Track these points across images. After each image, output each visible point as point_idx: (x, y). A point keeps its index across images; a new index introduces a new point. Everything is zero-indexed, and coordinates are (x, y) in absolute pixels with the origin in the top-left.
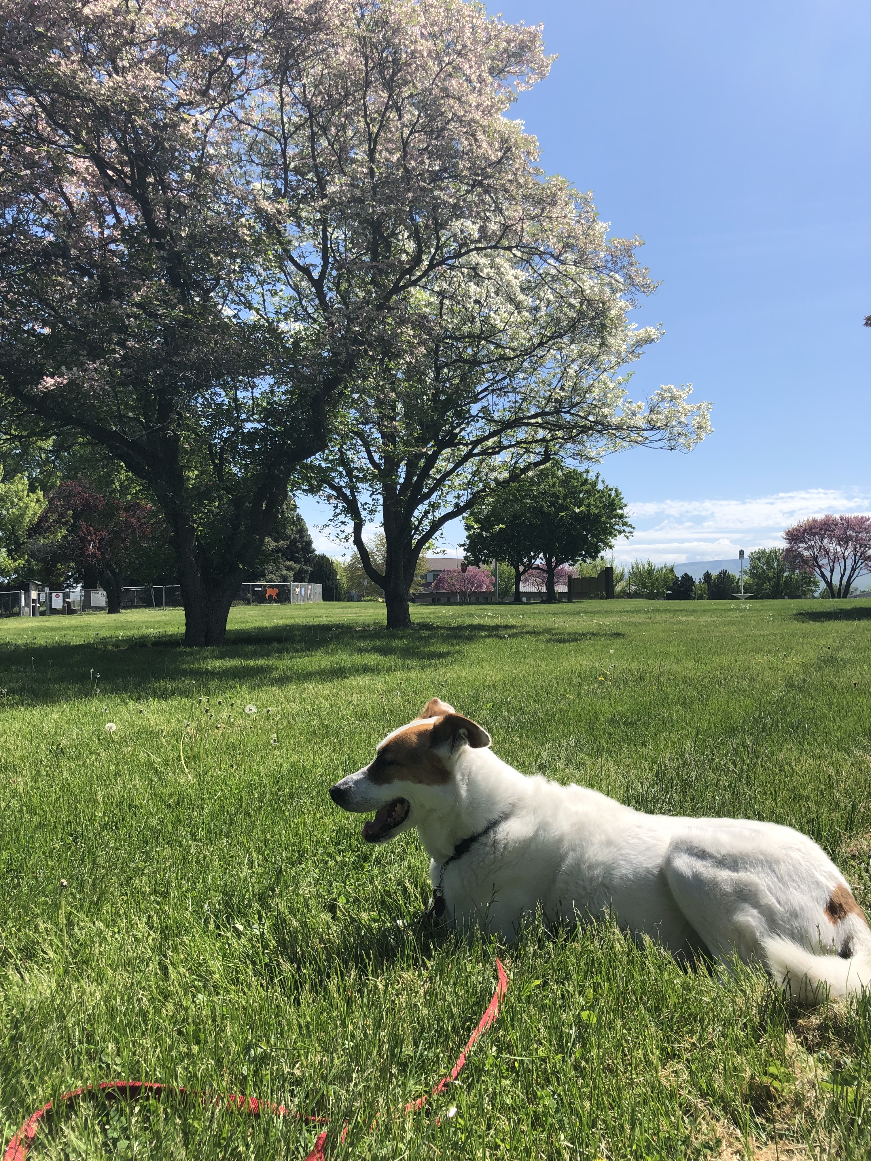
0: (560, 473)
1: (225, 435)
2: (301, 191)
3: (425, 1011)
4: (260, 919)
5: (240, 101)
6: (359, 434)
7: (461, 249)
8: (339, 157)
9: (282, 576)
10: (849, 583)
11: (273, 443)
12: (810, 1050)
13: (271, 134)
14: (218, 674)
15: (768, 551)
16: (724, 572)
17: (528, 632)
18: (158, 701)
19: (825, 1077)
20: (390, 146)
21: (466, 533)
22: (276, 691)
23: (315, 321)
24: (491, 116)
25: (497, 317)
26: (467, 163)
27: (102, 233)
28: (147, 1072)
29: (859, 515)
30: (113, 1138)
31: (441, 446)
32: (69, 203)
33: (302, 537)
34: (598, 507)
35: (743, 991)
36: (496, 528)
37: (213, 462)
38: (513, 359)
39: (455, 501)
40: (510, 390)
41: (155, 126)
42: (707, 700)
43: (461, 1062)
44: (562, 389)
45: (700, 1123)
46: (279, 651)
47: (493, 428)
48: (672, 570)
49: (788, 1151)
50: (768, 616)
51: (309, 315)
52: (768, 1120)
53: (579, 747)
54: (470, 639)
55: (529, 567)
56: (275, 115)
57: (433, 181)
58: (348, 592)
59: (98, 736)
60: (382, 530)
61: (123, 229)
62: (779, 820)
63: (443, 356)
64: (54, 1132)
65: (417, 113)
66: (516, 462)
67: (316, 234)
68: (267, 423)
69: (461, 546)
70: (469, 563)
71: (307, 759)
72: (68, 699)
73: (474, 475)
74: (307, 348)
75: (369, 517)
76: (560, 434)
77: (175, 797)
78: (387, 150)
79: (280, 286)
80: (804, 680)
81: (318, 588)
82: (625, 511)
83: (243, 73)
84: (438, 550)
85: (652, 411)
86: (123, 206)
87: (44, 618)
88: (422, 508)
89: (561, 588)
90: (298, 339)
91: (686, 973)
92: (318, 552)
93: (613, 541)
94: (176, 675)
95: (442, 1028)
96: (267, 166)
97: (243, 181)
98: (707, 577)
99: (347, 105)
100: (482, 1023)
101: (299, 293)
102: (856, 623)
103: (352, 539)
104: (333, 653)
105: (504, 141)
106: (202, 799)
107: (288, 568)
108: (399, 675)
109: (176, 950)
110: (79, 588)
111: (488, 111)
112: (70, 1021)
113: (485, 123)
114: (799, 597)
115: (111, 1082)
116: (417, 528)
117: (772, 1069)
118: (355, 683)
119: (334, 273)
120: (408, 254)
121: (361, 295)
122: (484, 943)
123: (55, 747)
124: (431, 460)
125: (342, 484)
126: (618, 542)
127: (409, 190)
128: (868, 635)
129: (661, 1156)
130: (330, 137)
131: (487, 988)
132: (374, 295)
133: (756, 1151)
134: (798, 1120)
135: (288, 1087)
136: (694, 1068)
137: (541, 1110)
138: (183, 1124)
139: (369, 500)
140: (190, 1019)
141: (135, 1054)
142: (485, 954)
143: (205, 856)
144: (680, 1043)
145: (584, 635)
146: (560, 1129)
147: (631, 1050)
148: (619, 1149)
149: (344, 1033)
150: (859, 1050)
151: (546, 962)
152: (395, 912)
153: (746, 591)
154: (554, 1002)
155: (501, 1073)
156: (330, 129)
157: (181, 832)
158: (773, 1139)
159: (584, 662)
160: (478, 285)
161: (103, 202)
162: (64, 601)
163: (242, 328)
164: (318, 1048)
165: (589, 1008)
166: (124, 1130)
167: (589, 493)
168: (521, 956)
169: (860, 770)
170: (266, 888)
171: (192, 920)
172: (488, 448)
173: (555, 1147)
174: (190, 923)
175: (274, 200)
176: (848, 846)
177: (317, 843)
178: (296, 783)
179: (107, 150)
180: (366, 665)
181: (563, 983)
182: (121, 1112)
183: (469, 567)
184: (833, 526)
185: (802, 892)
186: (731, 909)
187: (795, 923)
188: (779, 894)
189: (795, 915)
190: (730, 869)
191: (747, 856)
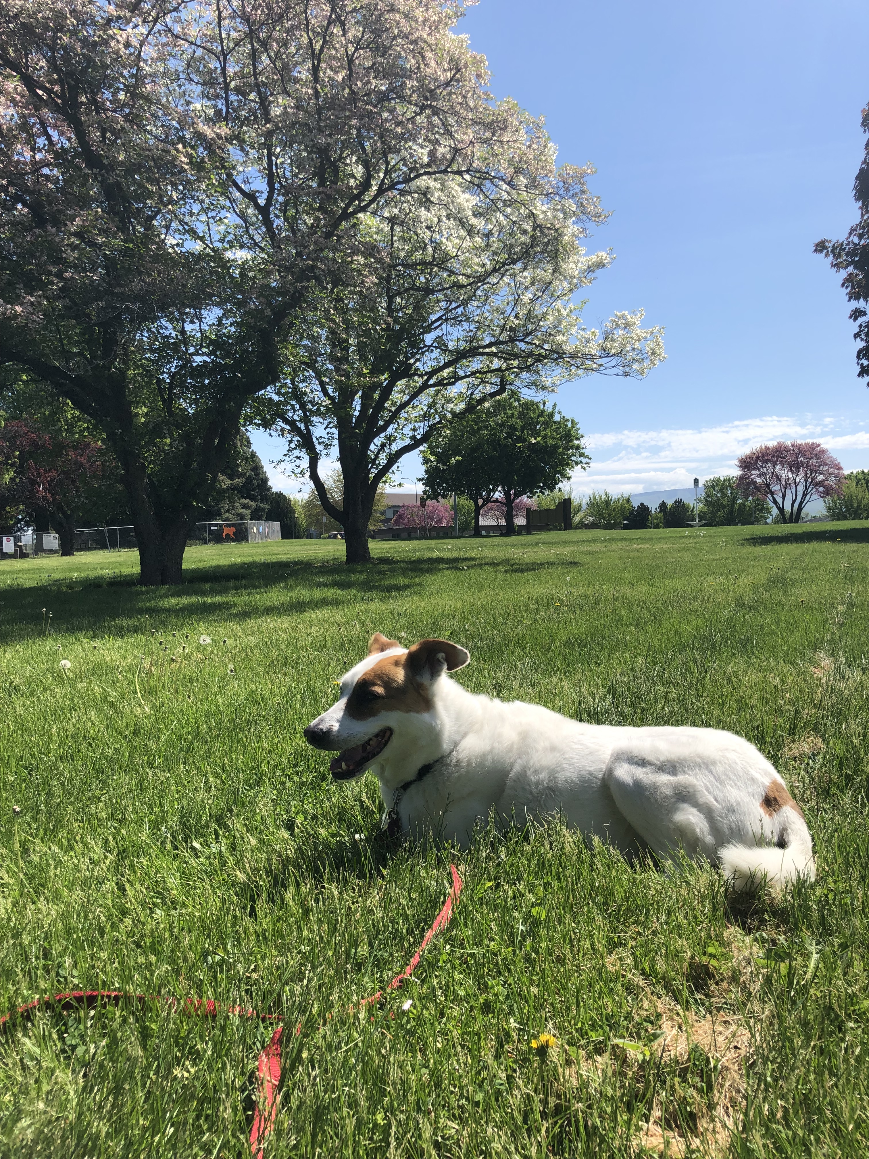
0: (516, 404)
1: (173, 370)
2: (243, 113)
3: (380, 914)
4: (217, 837)
5: (175, 14)
6: (311, 365)
7: (410, 173)
8: (282, 76)
9: (238, 515)
10: (800, 509)
11: (223, 376)
12: (748, 931)
13: (210, 51)
14: (175, 611)
15: (722, 479)
16: (679, 501)
17: (487, 564)
18: (114, 639)
19: (761, 955)
20: (335, 63)
21: (424, 468)
22: (234, 626)
23: (262, 249)
24: (439, 32)
25: (449, 243)
26: (416, 83)
27: (34, 157)
28: (104, 981)
29: (810, 441)
30: (71, 1045)
31: (395, 378)
33: (257, 474)
34: (554, 438)
35: (688, 883)
36: (453, 461)
37: (162, 397)
38: (466, 286)
39: (411, 434)
40: (464, 319)
42: (660, 620)
43: (414, 961)
44: (516, 317)
45: (641, 1000)
46: (237, 588)
47: (448, 358)
48: (628, 501)
49: (725, 1022)
50: (721, 541)
51: (256, 244)
52: (707, 995)
53: (535, 667)
54: (430, 571)
55: (488, 500)
56: (213, 30)
57: (380, 102)
58: (307, 530)
59: (53, 673)
60: (338, 465)
61: (55, 152)
63: (395, 285)
64: (11, 1041)
65: (361, 28)
66: (472, 393)
67: (260, 159)
68: (216, 356)
69: (420, 480)
70: (428, 497)
71: (264, 688)
72: (21, 638)
73: (430, 406)
74: (254, 278)
75: (325, 452)
76: (515, 363)
77: (132, 729)
78: (331, 68)
79: (224, 213)
80: (754, 599)
81: (276, 526)
82: (582, 442)
84: (396, 484)
85: (606, 338)
86: (55, 127)
88: (378, 441)
89: (520, 521)
90: (244, 268)
91: (632, 866)
92: (275, 490)
93: (570, 473)
94: (132, 613)
95: (397, 930)
96: (206, 85)
97: (182, 101)
98: (663, 506)
99: (289, 19)
100: (436, 923)
101: (245, 221)
102: (806, 545)
103: (308, 474)
104: (292, 589)
105: (454, 61)
106: (159, 729)
107: (245, 507)
108: (358, 607)
109: (132, 867)
110: (30, 532)
111: (435, 27)
112: (26, 939)
113: (433, 41)
114: (752, 523)
115: (68, 994)
116: (373, 462)
117: (711, 950)
118: (314, 616)
119: (281, 199)
120: (356, 179)
121: (309, 221)
122: (438, 850)
123: (7, 685)
124: (386, 392)
125: (296, 417)
126: (576, 473)
128: (817, 556)
129: (605, 1031)
130: (272, 54)
131: (441, 892)
132: (323, 222)
133: (695, 1024)
134: (735, 994)
135: (244, 987)
136: (638, 953)
137: (491, 998)
138: (141, 1027)
139: (324, 433)
140: (148, 933)
141: (93, 967)
142: (439, 860)
143: (162, 782)
144: (626, 932)
145: (542, 564)
146: (509, 1014)
147: (579, 941)
148: (564, 1028)
149: (300, 937)
150: (793, 930)
151: (499, 865)
152: (352, 826)
153: (701, 518)
154: (506, 902)
155: (454, 968)
156: (271, 45)
157: (138, 760)
158: (710, 1013)
159: (541, 590)
160: (428, 211)
161: (34, 124)
162: (15, 545)
163: (186, 258)
164: (275, 953)
165: (539, 905)
166: (82, 1037)
167: (546, 424)
168: (473, 860)
169: (805, 681)
170: (223, 809)
171: (149, 841)
172: (444, 379)
173: (504, 1029)
174: (148, 844)
175: (215, 124)
176: (790, 749)
177: (276, 766)
178: (254, 711)
179: (35, 69)
180: (324, 599)
181: (515, 884)
182: (78, 1020)
183: (429, 502)
184: (785, 453)
185: (739, 788)
186: (672, 810)
187: (733, 818)
188: (717, 792)
189: (732, 810)
190: (669, 773)
191: (685, 760)
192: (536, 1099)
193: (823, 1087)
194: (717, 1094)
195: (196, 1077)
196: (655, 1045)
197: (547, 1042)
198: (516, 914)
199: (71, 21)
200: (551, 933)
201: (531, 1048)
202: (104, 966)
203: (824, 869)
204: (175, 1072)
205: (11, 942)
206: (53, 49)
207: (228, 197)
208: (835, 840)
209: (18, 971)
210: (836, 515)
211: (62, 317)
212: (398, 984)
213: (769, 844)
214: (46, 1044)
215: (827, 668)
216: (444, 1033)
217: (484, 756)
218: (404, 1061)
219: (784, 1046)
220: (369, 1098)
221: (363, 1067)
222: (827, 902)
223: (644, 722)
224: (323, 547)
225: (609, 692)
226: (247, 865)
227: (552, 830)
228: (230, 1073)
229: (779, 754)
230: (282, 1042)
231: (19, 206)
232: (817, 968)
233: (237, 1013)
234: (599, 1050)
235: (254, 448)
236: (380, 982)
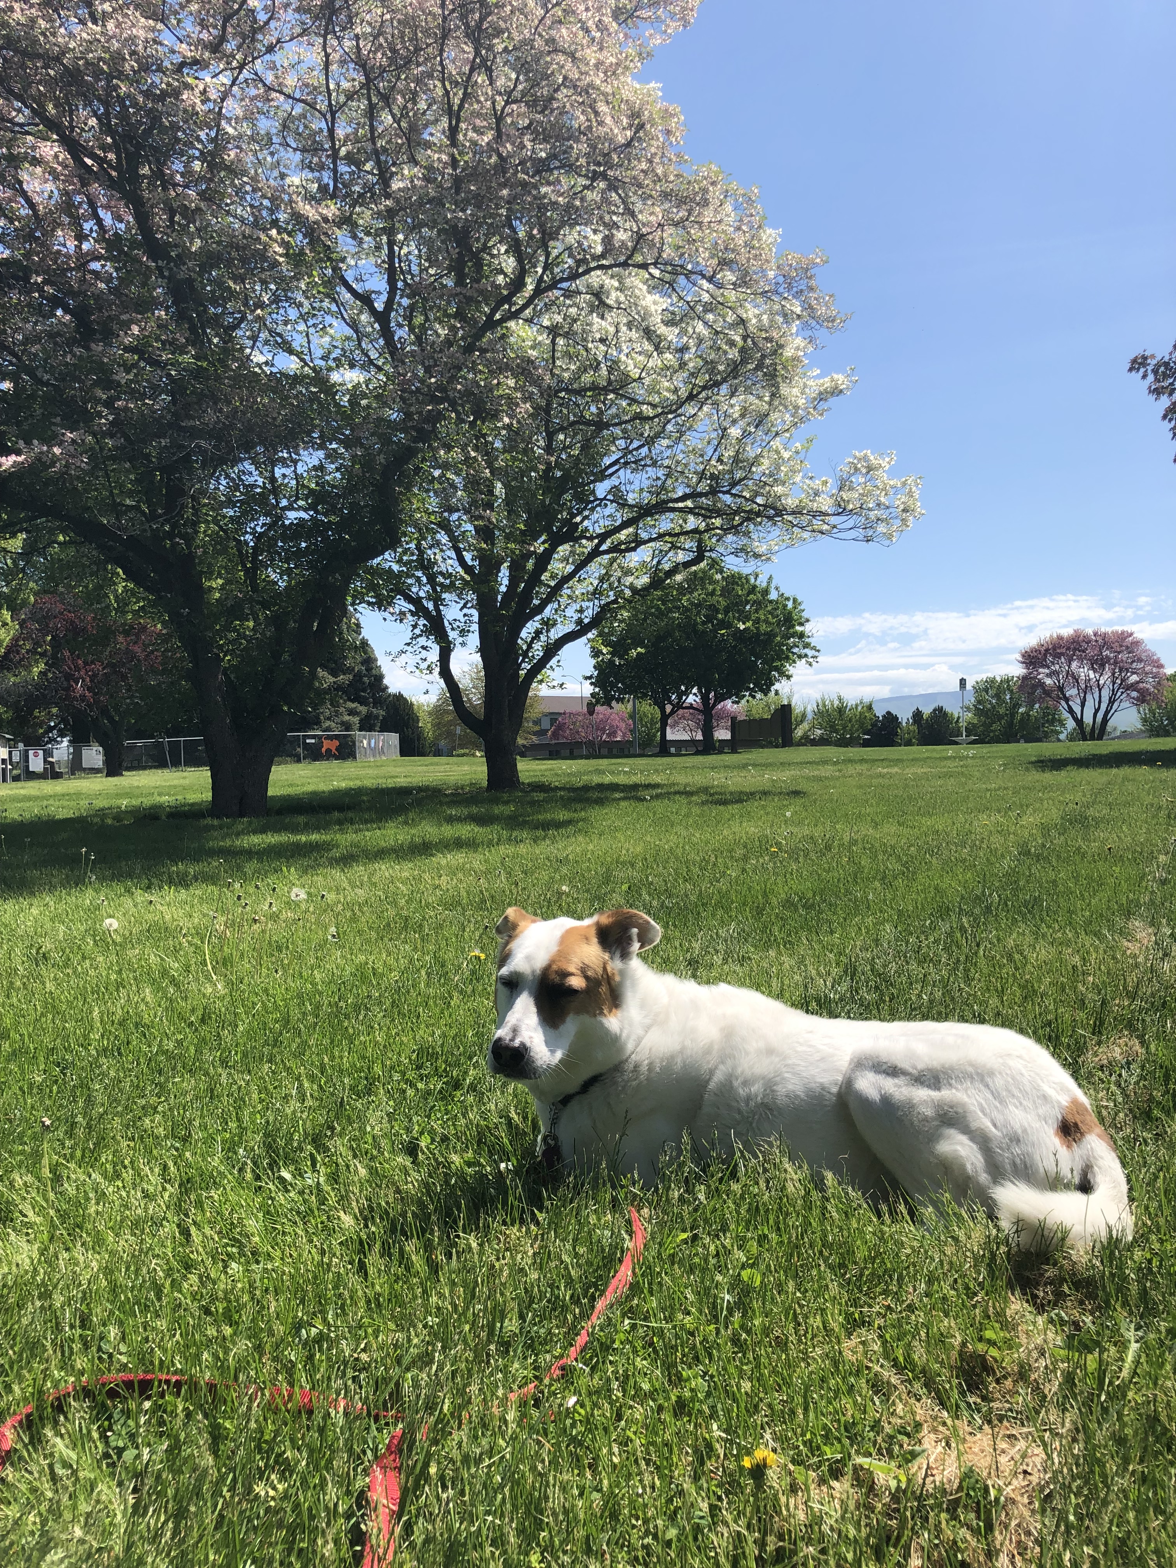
0: (718, 577)
1: (258, 529)
2: (357, 188)
3: (534, 1275)
4: (314, 1164)
5: (268, 57)
6: (445, 525)
7: (578, 267)
8: (408, 139)
9: (343, 723)
10: (1105, 721)
11: (326, 539)
12: (1040, 1309)
13: (313, 106)
14: (257, 853)
15: (998, 679)
16: (940, 709)
17: (676, 793)
18: (176, 890)
19: (1059, 1343)
20: (478, 122)
21: (593, 662)
22: (336, 873)
23: (379, 369)
24: (616, 78)
25: (630, 362)
26: (585, 147)
27: (78, 247)
28: (161, 1361)
29: (1119, 629)
30: (117, 1448)
31: (555, 541)
32: (32, 205)
33: (369, 670)
34: (768, 623)
35: (956, 1239)
36: (633, 653)
37: (244, 566)
38: (652, 418)
39: (576, 616)
40: (649, 462)
41: (147, 94)
42: (914, 873)
43: (582, 1339)
44: (720, 460)
45: (894, 1403)
46: (340, 823)
47: (627, 515)
48: (870, 708)
49: (1009, 1436)
50: (997, 764)
51: (371, 362)
52: (984, 1398)
53: (744, 937)
54: (600, 802)
55: (679, 706)
56: (317, 78)
57: (538, 172)
58: (434, 744)
59: (94, 936)
60: (477, 658)
61: (107, 241)
62: (1007, 1023)
63: (556, 417)
64: (36, 1441)
65: (513, 76)
66: (659, 563)
67: (378, 248)
68: (317, 512)
69: (586, 678)
70: (598, 702)
71: (377, 959)
72: (52, 889)
73: (602, 580)
74: (369, 407)
75: (460, 640)
76: (718, 522)
77: (200, 1013)
78: (476, 130)
79: (329, 319)
80: (1044, 846)
81: (394, 738)
82: (808, 628)
83: (270, 19)
84: (555, 683)
85: (842, 487)
86: (107, 207)
87: (19, 784)
88: (532, 626)
89: (722, 734)
90: (355, 394)
91: (879, 1216)
92: (392, 690)
93: (790, 669)
94: (200, 854)
95: (558, 1297)
96: (308, 151)
97: (276, 173)
98: (917, 715)
99: (418, 65)
100: (610, 1289)
101: (357, 331)
102: (1114, 771)
103: (438, 669)
104: (414, 824)
105: (635, 115)
106: (236, 1014)
107: (352, 712)
108: (504, 850)
109: (199, 1204)
110: (65, 744)
111: (611, 72)
112: (58, 1300)
113: (609, 90)
114: (1039, 740)
115: (114, 1377)
116: (525, 654)
117: (989, 1334)
118: (444, 862)
119: (405, 302)
120: (506, 275)
121: (443, 332)
122: (614, 1187)
123: (34, 951)
124: (544, 560)
125: (422, 594)
126: (798, 670)
127: (504, 185)
128: (1130, 787)
129: (843, 1446)
130: (396, 111)
131: (617, 1245)
132: (460, 333)
133: (968, 1437)
134: (1023, 1397)
135: (350, 1373)
136: (888, 1336)
137: (687, 1394)
138: (211, 1425)
139: (460, 616)
140: (221, 1294)
141: (147, 1340)
142: (615, 1202)
143: (240, 1088)
144: (870, 1306)
145: (752, 794)
146: (711, 1417)
147: (806, 1317)
148: (788, 1439)
149: (426, 1305)
150: (1103, 1308)
151: (696, 1210)
152: (497, 1152)
153: (969, 732)
154: (706, 1261)
155: (635, 1352)
156: (395, 99)
157: (208, 1056)
158: (989, 1422)
159: (750, 829)
160: (603, 318)
161: (80, 203)
162: (45, 761)
163: (279, 381)
164: (392, 1325)
165: (752, 1266)
166: (132, 1436)
167: (759, 604)
168: (661, 1204)
169: (1114, 958)
170: (322, 1126)
171: (222, 1168)
172: (621, 543)
173: (705, 1439)
174: (219, 1173)
175: (319, 202)
176: (1096, 1054)
177: (392, 1068)
178: (364, 990)
179: (83, 130)
180: (459, 838)
181: (717, 1236)
182: (127, 1414)
183: (598, 708)
184: (1085, 645)
185: (1025, 1109)
186: (933, 1137)
187: (1017, 1150)
188: (995, 1114)
189: (1015, 1139)
190: (929, 1087)
191: (952, 1069)
192: (750, 1540)
193: (1146, 1529)
194: (999, 1538)
195: (286, 1496)
196: (914, 1467)
197: (764, 1460)
198: (719, 1278)
199: (130, 65)
200: (768, 1306)
201: (741, 1468)
202: (162, 1339)
203: (1144, 1224)
204: (257, 1490)
205: (38, 1304)
206: (107, 104)
207: (334, 300)
208: (1160, 1183)
209: (48, 1344)
210: (1154, 729)
211: (114, 458)
212: (559, 1372)
213: (1067, 1187)
214: (83, 1448)
215: (1145, 942)
216: (624, 1442)
217: (672, 1058)
218: (568, 1481)
219: (1092, 1472)
220: (520, 1532)
221: (512, 1490)
222: (1150, 1270)
223: (893, 1016)
224: (455, 768)
225: (846, 972)
226: (354, 1204)
227: (769, 1162)
228: (332, 1493)
229: (1080, 1060)
230: (401, 1451)
231: (59, 312)
232: (1137, 1362)
233: (341, 1410)
234: (836, 1473)
235: (365, 633)
236: (535, 1369)
